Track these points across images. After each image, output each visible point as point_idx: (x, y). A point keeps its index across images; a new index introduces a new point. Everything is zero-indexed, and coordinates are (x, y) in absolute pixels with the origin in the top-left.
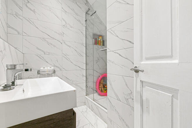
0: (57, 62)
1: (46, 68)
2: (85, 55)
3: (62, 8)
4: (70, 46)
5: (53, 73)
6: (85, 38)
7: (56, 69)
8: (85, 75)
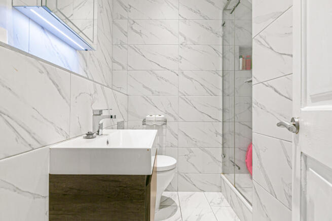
0: (171, 106)
1: (154, 116)
2: (221, 94)
3: (180, 15)
4: (191, 79)
5: (164, 124)
6: (221, 59)
7: (169, 119)
8: (221, 133)
